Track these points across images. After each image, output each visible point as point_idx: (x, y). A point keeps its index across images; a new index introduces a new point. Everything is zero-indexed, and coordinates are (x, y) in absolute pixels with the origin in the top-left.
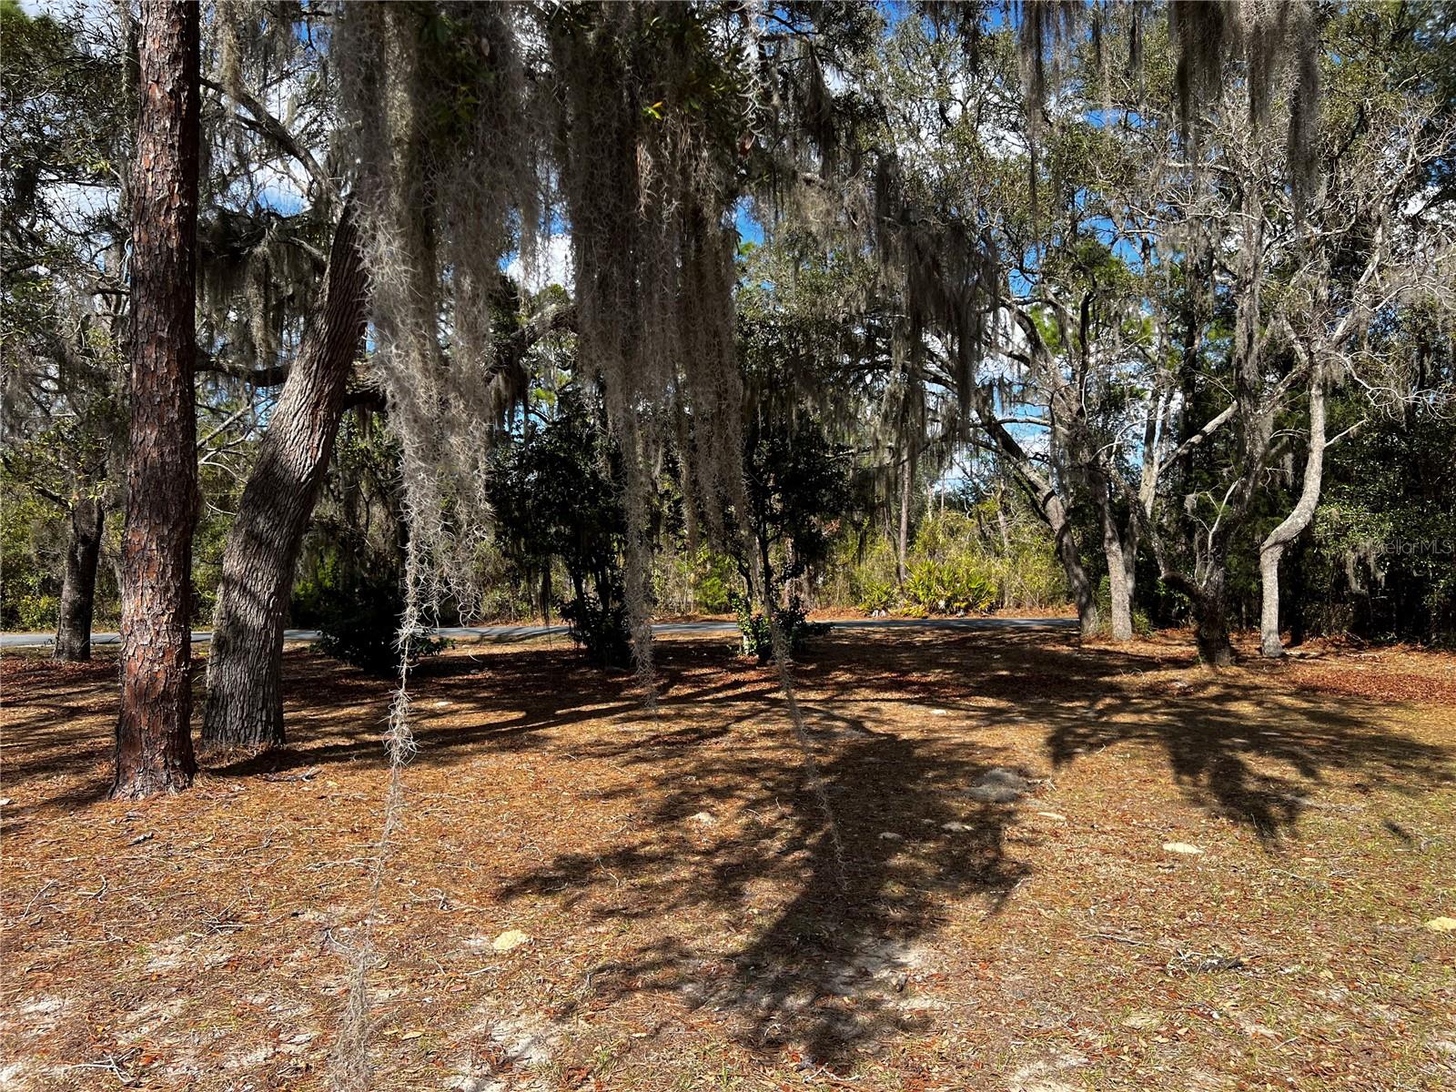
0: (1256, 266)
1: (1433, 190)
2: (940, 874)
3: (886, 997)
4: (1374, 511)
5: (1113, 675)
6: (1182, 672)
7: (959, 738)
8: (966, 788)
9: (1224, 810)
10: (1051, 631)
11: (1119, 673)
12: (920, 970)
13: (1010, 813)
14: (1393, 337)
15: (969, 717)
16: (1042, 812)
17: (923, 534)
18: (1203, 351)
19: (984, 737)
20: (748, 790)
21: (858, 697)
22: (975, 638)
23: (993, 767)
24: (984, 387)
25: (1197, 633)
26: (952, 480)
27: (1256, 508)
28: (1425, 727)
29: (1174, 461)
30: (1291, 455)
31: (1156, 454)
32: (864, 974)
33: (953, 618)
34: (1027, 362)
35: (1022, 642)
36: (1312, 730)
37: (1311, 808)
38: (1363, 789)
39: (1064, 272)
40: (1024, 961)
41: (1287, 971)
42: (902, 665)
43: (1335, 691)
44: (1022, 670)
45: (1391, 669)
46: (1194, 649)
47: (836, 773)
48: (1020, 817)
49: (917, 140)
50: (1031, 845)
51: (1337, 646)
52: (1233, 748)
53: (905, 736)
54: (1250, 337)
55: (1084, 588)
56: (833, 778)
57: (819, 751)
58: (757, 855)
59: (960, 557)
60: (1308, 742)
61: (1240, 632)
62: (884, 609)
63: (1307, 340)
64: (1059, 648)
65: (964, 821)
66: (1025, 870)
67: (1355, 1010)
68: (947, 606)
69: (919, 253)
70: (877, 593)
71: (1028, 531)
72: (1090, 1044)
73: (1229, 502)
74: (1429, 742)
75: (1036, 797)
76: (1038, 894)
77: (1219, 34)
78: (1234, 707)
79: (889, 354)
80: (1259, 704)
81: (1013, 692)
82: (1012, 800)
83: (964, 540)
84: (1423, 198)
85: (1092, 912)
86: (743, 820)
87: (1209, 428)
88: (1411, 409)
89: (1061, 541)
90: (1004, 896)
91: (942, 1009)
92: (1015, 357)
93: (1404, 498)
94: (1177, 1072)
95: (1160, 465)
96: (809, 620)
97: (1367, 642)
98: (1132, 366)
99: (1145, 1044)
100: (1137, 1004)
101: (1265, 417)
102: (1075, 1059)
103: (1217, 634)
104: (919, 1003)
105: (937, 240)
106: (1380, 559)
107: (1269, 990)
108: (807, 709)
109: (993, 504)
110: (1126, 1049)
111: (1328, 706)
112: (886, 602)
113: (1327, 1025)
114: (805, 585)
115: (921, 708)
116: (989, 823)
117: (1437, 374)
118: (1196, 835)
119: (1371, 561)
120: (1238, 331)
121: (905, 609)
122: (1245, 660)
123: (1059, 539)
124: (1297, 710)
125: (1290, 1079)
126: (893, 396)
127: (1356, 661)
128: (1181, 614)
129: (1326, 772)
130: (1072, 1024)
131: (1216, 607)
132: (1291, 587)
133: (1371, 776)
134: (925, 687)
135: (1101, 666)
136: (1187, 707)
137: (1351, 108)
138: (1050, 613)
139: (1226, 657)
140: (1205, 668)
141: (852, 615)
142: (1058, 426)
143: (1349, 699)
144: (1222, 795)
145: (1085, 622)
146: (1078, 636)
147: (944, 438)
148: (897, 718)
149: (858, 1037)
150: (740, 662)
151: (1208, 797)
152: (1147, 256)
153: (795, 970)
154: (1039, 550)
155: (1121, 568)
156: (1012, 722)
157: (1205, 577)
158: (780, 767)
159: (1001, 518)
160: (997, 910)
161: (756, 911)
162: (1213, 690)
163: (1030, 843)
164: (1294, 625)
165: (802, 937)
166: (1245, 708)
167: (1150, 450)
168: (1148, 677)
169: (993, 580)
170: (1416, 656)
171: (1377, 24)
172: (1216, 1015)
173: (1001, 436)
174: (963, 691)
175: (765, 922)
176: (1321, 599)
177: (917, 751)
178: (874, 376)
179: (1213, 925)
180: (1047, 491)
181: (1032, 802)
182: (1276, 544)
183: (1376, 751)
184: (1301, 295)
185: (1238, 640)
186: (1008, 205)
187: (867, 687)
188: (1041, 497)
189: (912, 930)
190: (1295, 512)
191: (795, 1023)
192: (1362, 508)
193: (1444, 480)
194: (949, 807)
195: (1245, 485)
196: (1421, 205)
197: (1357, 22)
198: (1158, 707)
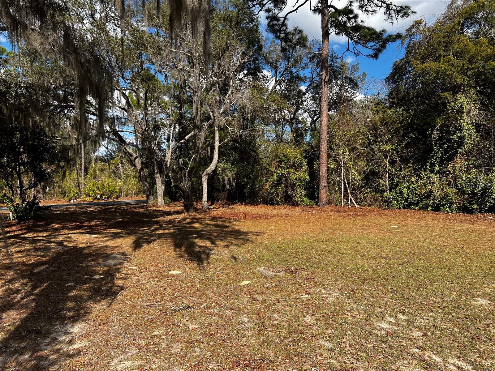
0: (198, 87)
1: (246, 72)
2: (90, 295)
3: (63, 346)
4: (232, 165)
5: (158, 218)
6: (179, 215)
7: (101, 244)
8: (103, 262)
9: (189, 258)
10: (138, 204)
11: (159, 217)
12: (78, 333)
13: (118, 269)
14: (236, 114)
15: (106, 237)
16: (130, 267)
17: (91, 171)
18: (185, 113)
19: (111, 243)
20: (7, 275)
21: (62, 233)
22: (110, 208)
23: (113, 253)
24: (111, 118)
25: (184, 203)
26: (102, 151)
27: (201, 164)
28: (244, 226)
29: (176, 148)
30: (209, 147)
31: (171, 146)
32: (55, 340)
33: (103, 201)
34: (126, 111)
35: (127, 209)
36: (215, 230)
37: (213, 254)
38: (227, 246)
39: (138, 80)
40: (119, 321)
41: (203, 306)
42: (81, 220)
43: (222, 218)
44: (126, 218)
45: (236, 211)
46: (183, 208)
47: (49, 264)
48: (122, 270)
49: (82, 23)
50: (125, 279)
51: (223, 205)
52: (192, 238)
53: (80, 246)
54: (197, 109)
55: (148, 189)
56: (48, 266)
57: (42, 256)
58: (9, 301)
59: (105, 179)
60: (214, 234)
61: (197, 201)
62: (75, 199)
63: (213, 112)
64: (140, 210)
65: (101, 274)
66: (122, 288)
67: (221, 314)
68: (101, 197)
69: (82, 65)
70: (72, 193)
71: (130, 170)
72: (140, 345)
73: (192, 161)
74: (244, 231)
75: (128, 262)
76: (126, 296)
77: (181, 7)
78: (194, 225)
79: (74, 102)
80: (201, 224)
81: (123, 226)
82: (119, 264)
83: (107, 173)
84: (243, 73)
85: (144, 299)
86: (4, 288)
87: (187, 138)
88: (241, 135)
89: (140, 174)
90: (114, 299)
91: (86, 346)
92: (122, 108)
93: (239, 161)
94: (168, 347)
95: (172, 149)
96: (40, 205)
97: (231, 203)
98: (163, 116)
99: (158, 340)
100: (157, 327)
101: (202, 135)
102: (134, 351)
103: (189, 203)
104: (76, 346)
105: (89, 61)
106: (233, 180)
107: (197, 313)
108: (39, 240)
109: (117, 160)
110: (152, 343)
111: (220, 223)
112: (76, 197)
113: (213, 320)
114: (41, 191)
115: (88, 235)
116: (110, 274)
117: (247, 126)
118: (179, 267)
119: (231, 179)
120: (194, 107)
121: (84, 199)
122: (198, 210)
123: (140, 173)
124: (211, 225)
125: (202, 340)
126: (75, 118)
127: (228, 209)
128: (179, 197)
129: (218, 243)
130: (135, 339)
131: (189, 194)
132: (211, 188)
133: (230, 242)
134: (90, 227)
135: (153, 215)
136: (180, 226)
137: (224, 42)
138: (138, 198)
139: (192, 210)
140: (186, 214)
141: (62, 202)
142: (137, 134)
143: (225, 220)
144: (188, 253)
145: (149, 201)
146: (146, 205)
147: (96, 136)
148: (78, 240)
149: (50, 365)
150: (8, 223)
151: (184, 255)
152: (167, 79)
153: (23, 344)
154: (134, 177)
155: (160, 182)
156: (122, 237)
157: (186, 185)
158: (24, 264)
159: (120, 166)
160: (111, 304)
161: (7, 324)
162: (188, 220)
163: (124, 279)
164: (212, 199)
165: (27, 331)
166: (197, 225)
167: (169, 144)
168: (168, 218)
169: (118, 187)
170: (242, 207)
171: (231, 19)
172: (181, 325)
173: (118, 136)
174: (105, 227)
175: (11, 328)
176: (219, 191)
177: (84, 251)
178: (68, 110)
179: (183, 296)
180: (135, 156)
181: (126, 264)
182: (206, 175)
183: (231, 235)
184: (211, 98)
185: (196, 204)
186: (117, 54)
187: (66, 229)
188: (133, 158)
189: (75, 319)
190: (211, 165)
191: (22, 366)
192: (229, 164)
193: (249, 156)
194: (96, 270)
195: (196, 156)
196: (243, 75)
197: (226, 17)
198: (171, 227)
